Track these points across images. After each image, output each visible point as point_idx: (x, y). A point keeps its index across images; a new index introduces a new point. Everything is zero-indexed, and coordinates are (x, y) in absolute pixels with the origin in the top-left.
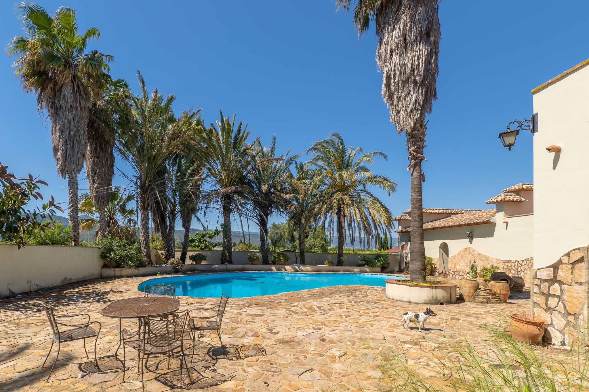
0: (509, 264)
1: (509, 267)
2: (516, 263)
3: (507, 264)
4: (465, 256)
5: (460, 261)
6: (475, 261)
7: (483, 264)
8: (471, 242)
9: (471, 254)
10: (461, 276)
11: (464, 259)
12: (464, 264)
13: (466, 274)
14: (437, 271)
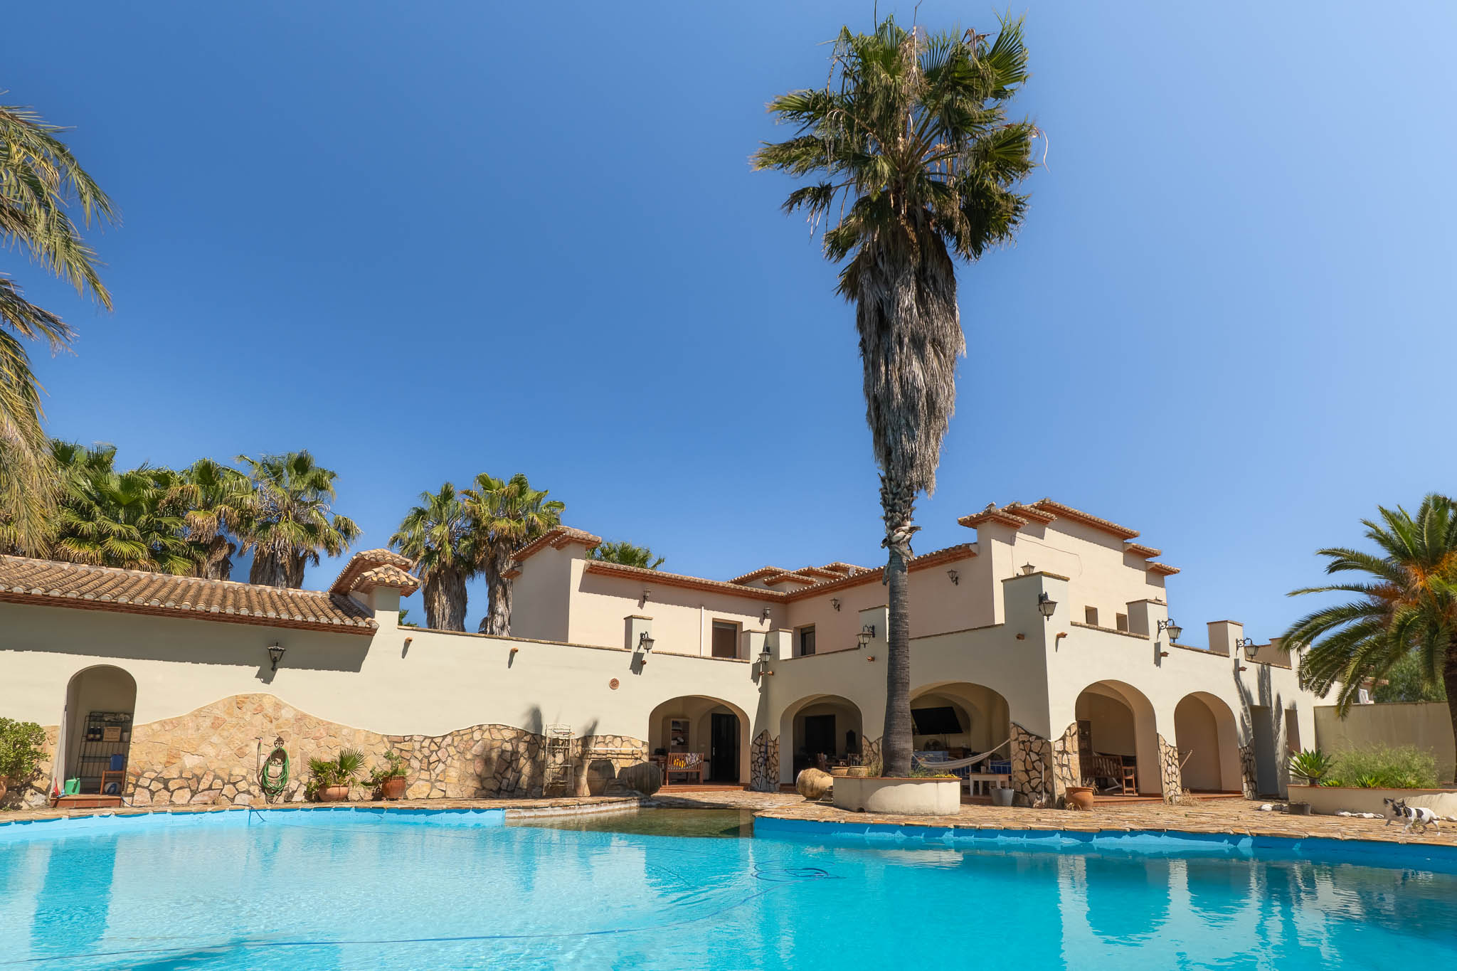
0: (406, 746)
1: (404, 754)
2: (426, 743)
3: (399, 746)
4: (234, 721)
5: (203, 739)
6: (280, 740)
7: (315, 746)
8: (266, 677)
9: (266, 716)
10: (206, 792)
11: (225, 734)
12: (226, 751)
13: (234, 784)
14: (36, 783)
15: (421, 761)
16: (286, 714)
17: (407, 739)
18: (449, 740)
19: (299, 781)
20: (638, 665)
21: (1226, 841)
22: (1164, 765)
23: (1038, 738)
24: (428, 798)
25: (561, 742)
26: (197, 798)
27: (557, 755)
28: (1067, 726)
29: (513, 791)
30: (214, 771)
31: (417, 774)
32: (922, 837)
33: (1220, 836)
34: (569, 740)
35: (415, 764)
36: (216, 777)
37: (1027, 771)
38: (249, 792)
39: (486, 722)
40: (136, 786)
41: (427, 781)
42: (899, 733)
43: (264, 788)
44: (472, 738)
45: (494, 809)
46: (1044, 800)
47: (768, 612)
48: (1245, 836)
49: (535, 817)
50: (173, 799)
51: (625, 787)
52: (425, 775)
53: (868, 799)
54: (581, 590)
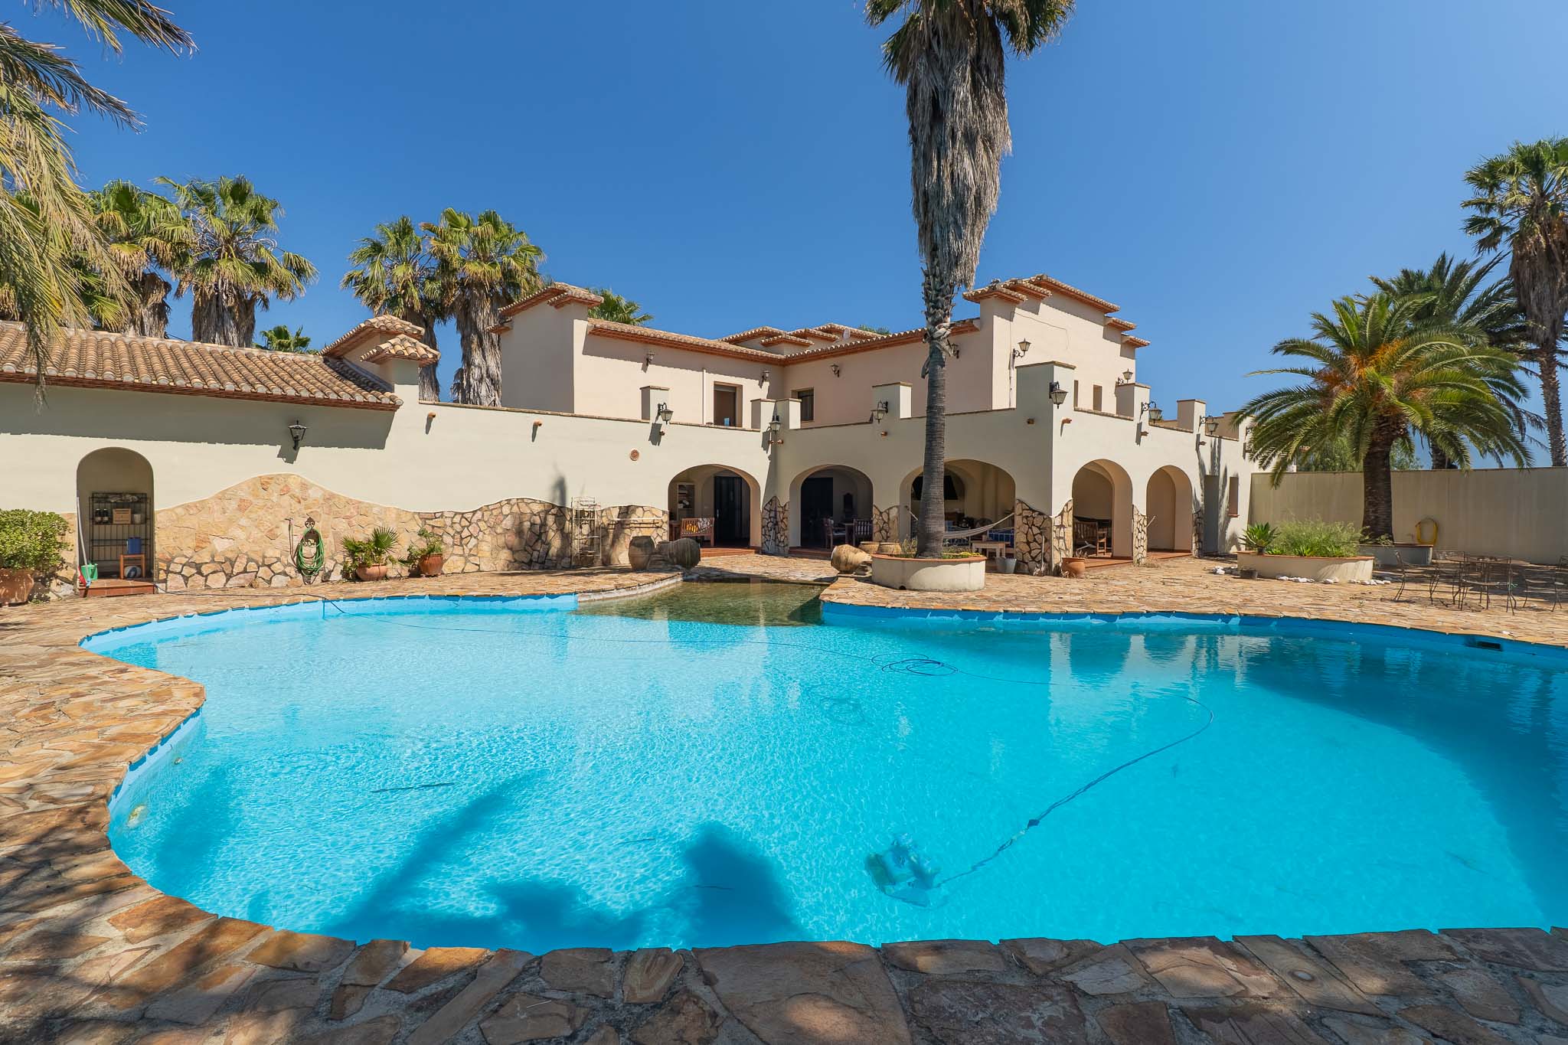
0: (437, 522)
1: (437, 530)
2: (457, 519)
3: (431, 522)
4: (261, 503)
5: (231, 521)
6: (310, 520)
7: (346, 525)
8: (289, 455)
9: (293, 496)
10: (241, 575)
11: (253, 516)
12: (256, 534)
13: (269, 566)
14: (60, 573)
15: (453, 537)
16: (314, 494)
17: (437, 515)
18: (479, 515)
19: (335, 560)
20: (656, 436)
21: (1220, 620)
22: (1136, 532)
23: (1041, 514)
24: (463, 572)
25: (586, 514)
26: (233, 582)
27: (583, 526)
28: (1066, 502)
29: (543, 563)
30: (246, 554)
31: (451, 549)
32: (976, 620)
33: (1215, 616)
34: (594, 512)
35: (448, 539)
36: (249, 560)
37: (1028, 543)
38: (286, 574)
39: (514, 496)
40: (167, 572)
41: (461, 556)
43: (300, 570)
44: (502, 512)
45: (567, 594)
46: (1043, 569)
47: (767, 375)
48: (1235, 616)
50: (208, 583)
51: (667, 562)
52: (458, 550)
53: (909, 579)
54: (585, 353)
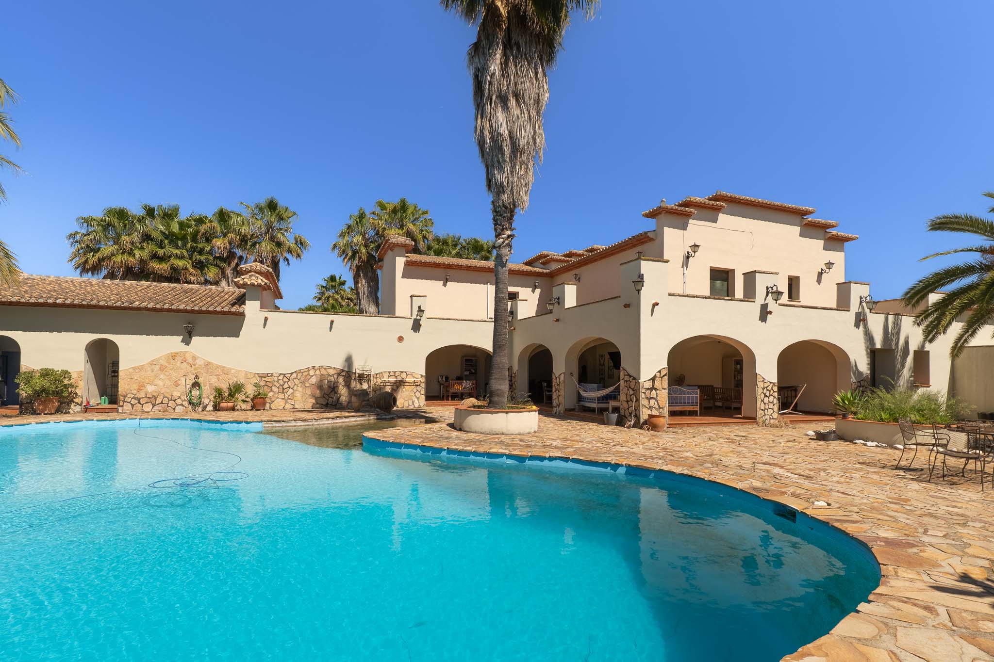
0: (269, 379)
1: (268, 384)
2: (281, 378)
3: (265, 379)
4: (171, 366)
5: (156, 376)
6: (197, 376)
7: (216, 380)
8: (187, 341)
9: (188, 363)
10: (160, 405)
11: (167, 373)
12: (168, 383)
13: (174, 401)
14: (75, 400)
15: (278, 388)
16: (199, 362)
17: (269, 375)
18: (294, 375)
19: (208, 401)
20: (417, 326)
21: (609, 468)
23: (634, 379)
24: (284, 409)
25: (365, 376)
26: (156, 408)
27: (363, 383)
28: (659, 370)
29: (336, 405)
30: (163, 394)
31: (277, 395)
33: (605, 464)
34: (370, 375)
35: (275, 389)
36: (165, 397)
37: (627, 401)
38: (182, 405)
39: (317, 365)
40: (124, 401)
41: (283, 399)
42: (496, 378)
43: (190, 403)
44: (309, 374)
45: (256, 422)
46: (632, 422)
47: (537, 284)
48: (622, 466)
49: (283, 427)
50: (143, 408)
52: (281, 396)
53: (463, 423)
54: (403, 277)
